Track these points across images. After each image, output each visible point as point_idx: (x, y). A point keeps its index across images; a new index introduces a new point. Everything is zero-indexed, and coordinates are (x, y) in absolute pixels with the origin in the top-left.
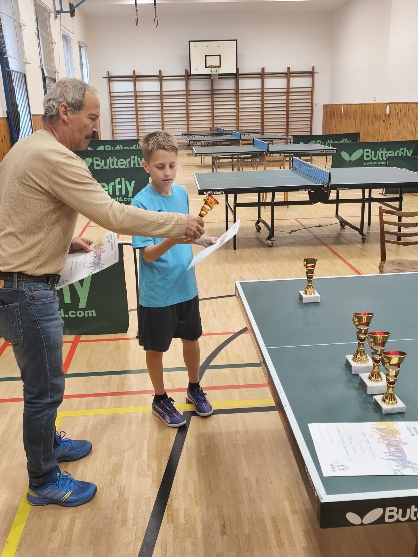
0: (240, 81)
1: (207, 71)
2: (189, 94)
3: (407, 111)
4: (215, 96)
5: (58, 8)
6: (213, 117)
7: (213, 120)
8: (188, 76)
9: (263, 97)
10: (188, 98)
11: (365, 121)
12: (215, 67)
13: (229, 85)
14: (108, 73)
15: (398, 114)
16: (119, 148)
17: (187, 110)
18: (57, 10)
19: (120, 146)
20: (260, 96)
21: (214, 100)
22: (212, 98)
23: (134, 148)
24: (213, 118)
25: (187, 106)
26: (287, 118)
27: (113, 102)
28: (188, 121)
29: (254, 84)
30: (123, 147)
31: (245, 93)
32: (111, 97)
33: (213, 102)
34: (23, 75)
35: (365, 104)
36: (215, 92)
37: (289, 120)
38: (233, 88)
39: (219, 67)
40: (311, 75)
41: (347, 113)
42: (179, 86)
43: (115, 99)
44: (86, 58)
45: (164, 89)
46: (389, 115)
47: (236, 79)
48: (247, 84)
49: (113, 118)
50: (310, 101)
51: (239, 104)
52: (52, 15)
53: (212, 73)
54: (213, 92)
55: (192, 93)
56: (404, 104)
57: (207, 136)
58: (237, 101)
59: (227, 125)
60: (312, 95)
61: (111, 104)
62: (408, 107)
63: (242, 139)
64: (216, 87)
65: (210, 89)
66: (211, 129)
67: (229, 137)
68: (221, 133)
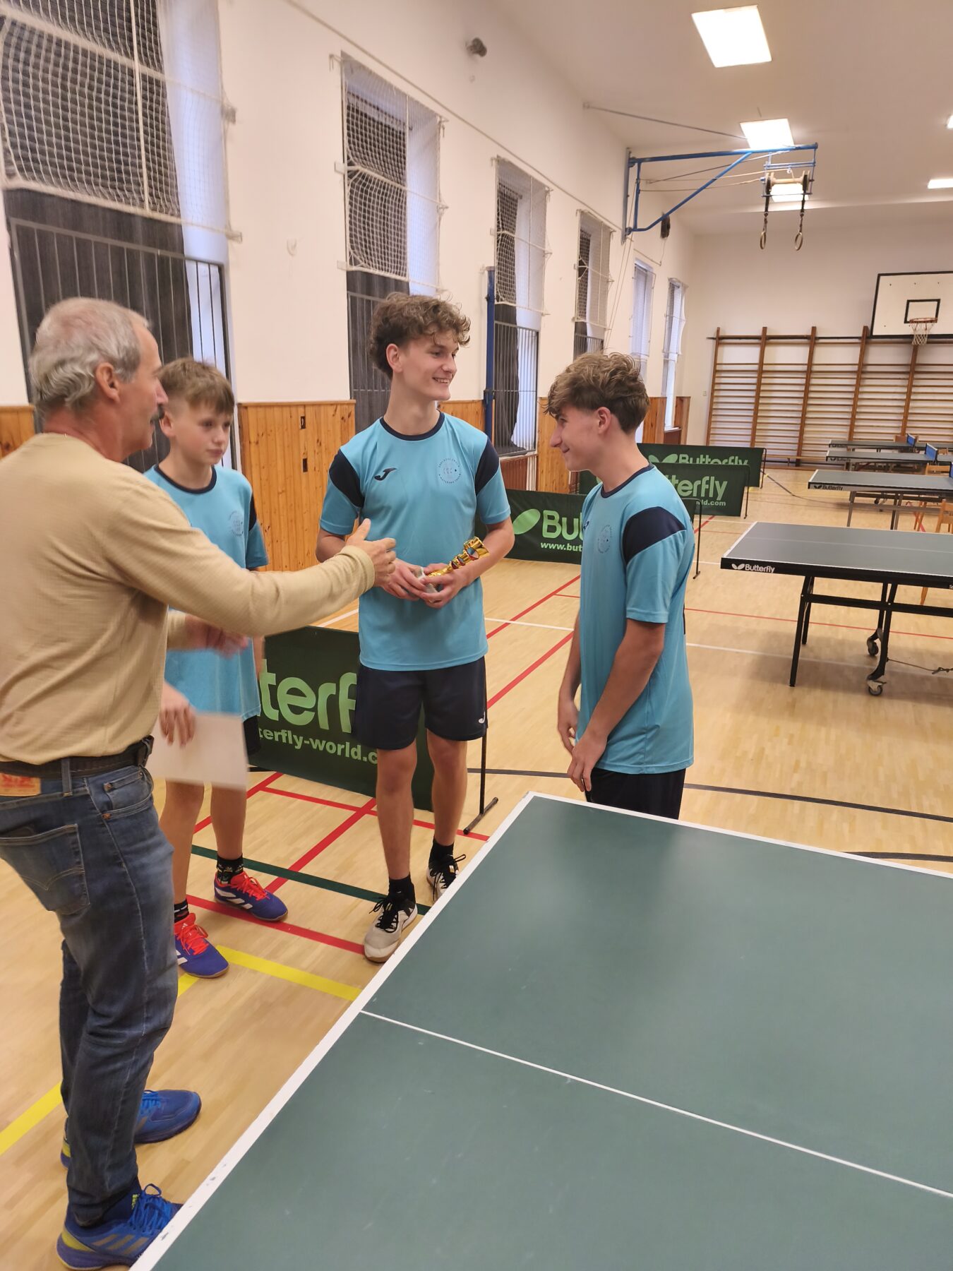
1: (907, 330)
2: (864, 370)
4: (917, 376)
5: (630, 224)
6: (906, 414)
7: (905, 420)
8: (868, 338)
10: (861, 378)
12: (924, 322)
13: (950, 355)
14: (718, 331)
16: (704, 460)
17: (856, 399)
18: (627, 227)
19: (704, 457)
21: (914, 384)
22: (911, 380)
23: (730, 463)
24: (906, 417)
25: (856, 393)
27: (717, 380)
28: (853, 419)
30: (710, 460)
32: (715, 371)
33: (910, 386)
34: (534, 333)
36: (918, 369)
39: (931, 321)
42: (847, 356)
43: (723, 375)
44: (681, 304)
45: (816, 361)
49: (714, 407)
52: (617, 236)
53: (917, 333)
54: (914, 368)
55: (870, 369)
57: (880, 449)
61: (714, 384)
63: (935, 462)
64: (920, 360)
65: (910, 363)
66: (897, 437)
67: (920, 456)
68: (910, 446)
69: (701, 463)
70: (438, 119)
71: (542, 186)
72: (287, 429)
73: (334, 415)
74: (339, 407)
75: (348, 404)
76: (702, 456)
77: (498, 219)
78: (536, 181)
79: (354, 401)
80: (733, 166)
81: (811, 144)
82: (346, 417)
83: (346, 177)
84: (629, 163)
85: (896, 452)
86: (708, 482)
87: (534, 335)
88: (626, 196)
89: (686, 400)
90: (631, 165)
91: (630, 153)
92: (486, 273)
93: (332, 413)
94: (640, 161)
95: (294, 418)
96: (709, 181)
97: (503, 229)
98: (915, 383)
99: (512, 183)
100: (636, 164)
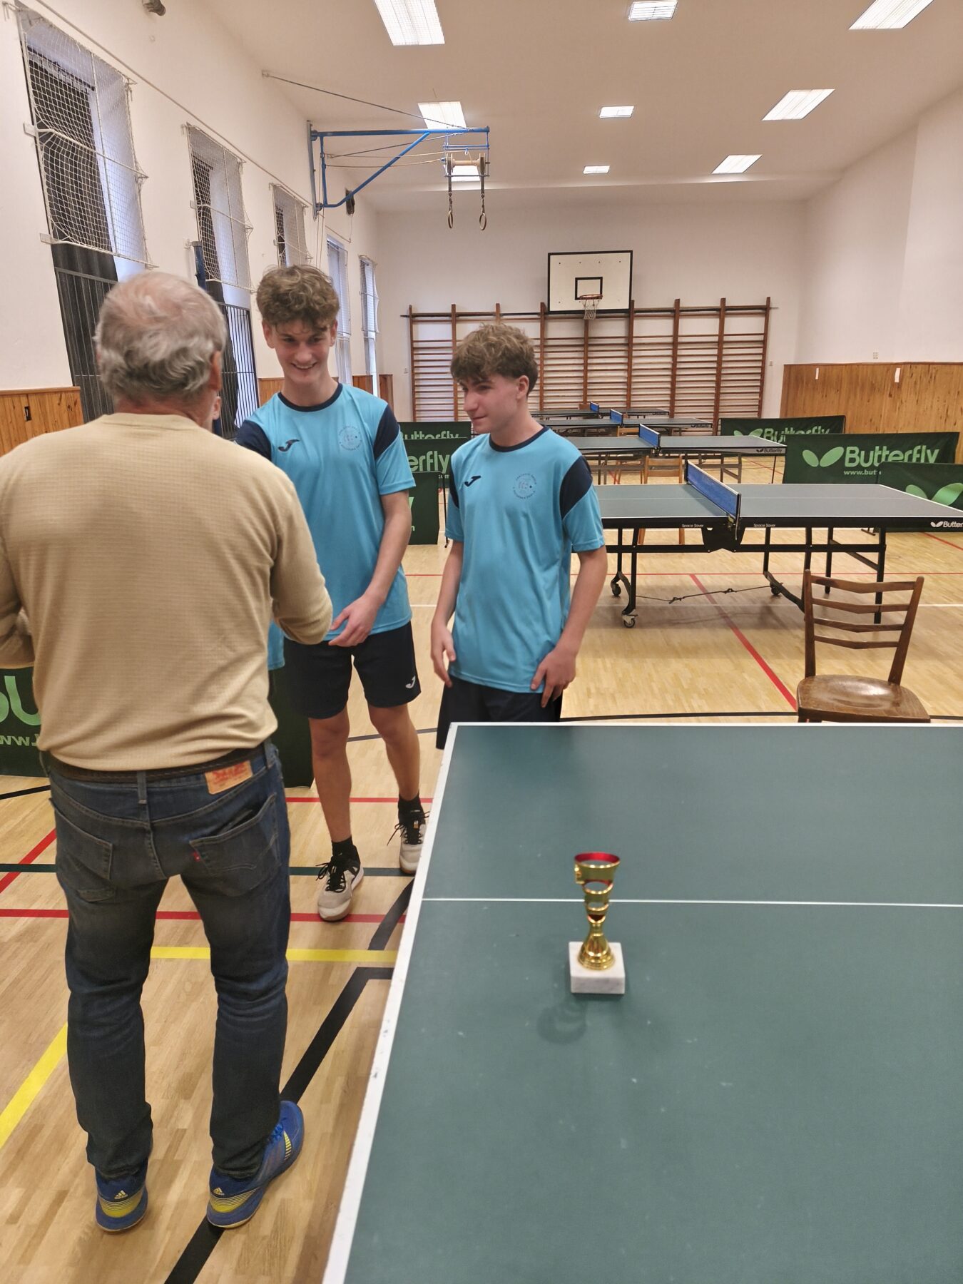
0: (636, 323)
1: (578, 306)
2: (546, 344)
3: (933, 378)
4: (590, 348)
5: (320, 200)
6: (585, 384)
7: (585, 390)
8: (545, 314)
9: (675, 350)
10: (544, 352)
11: (855, 395)
12: (592, 298)
13: (615, 329)
14: (410, 309)
15: (915, 383)
16: (418, 436)
18: (317, 202)
19: (418, 433)
20: (669, 349)
22: (586, 352)
23: (443, 437)
24: (585, 387)
26: (718, 387)
27: (416, 358)
28: (542, 391)
29: (660, 328)
30: (423, 436)
31: (644, 344)
32: (413, 349)
33: (586, 358)
34: (246, 312)
35: (858, 365)
36: (591, 342)
37: (721, 392)
38: (624, 335)
39: (597, 298)
40: (764, 312)
41: (825, 381)
43: (421, 352)
44: (373, 282)
46: (899, 385)
47: (628, 319)
48: (646, 328)
49: (416, 384)
50: (760, 358)
51: (631, 362)
52: (309, 212)
53: (587, 309)
54: (587, 341)
55: (551, 343)
56: (927, 366)
57: (570, 417)
58: (630, 357)
59: (608, 398)
60: (765, 348)
61: (413, 361)
62: (934, 371)
63: (622, 425)
64: (592, 333)
65: (583, 336)
66: (580, 405)
67: (606, 421)
68: (595, 413)
69: (416, 438)
70: (125, 81)
71: (234, 157)
72: (11, 422)
73: (59, 404)
74: (63, 395)
75: (73, 391)
76: (415, 432)
77: (197, 191)
78: (228, 152)
79: (79, 388)
80: (414, 145)
81: (483, 127)
82: (72, 405)
83: (38, 140)
84: (311, 136)
85: (581, 418)
86: (432, 457)
87: (245, 314)
88: (313, 171)
89: (388, 378)
90: (313, 138)
91: (311, 125)
92: (192, 248)
93: (58, 402)
94: (322, 135)
95: (17, 408)
96: (392, 159)
97: (203, 201)
98: (590, 355)
99: (205, 153)
100: (319, 138)
